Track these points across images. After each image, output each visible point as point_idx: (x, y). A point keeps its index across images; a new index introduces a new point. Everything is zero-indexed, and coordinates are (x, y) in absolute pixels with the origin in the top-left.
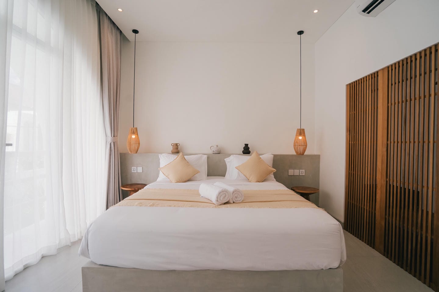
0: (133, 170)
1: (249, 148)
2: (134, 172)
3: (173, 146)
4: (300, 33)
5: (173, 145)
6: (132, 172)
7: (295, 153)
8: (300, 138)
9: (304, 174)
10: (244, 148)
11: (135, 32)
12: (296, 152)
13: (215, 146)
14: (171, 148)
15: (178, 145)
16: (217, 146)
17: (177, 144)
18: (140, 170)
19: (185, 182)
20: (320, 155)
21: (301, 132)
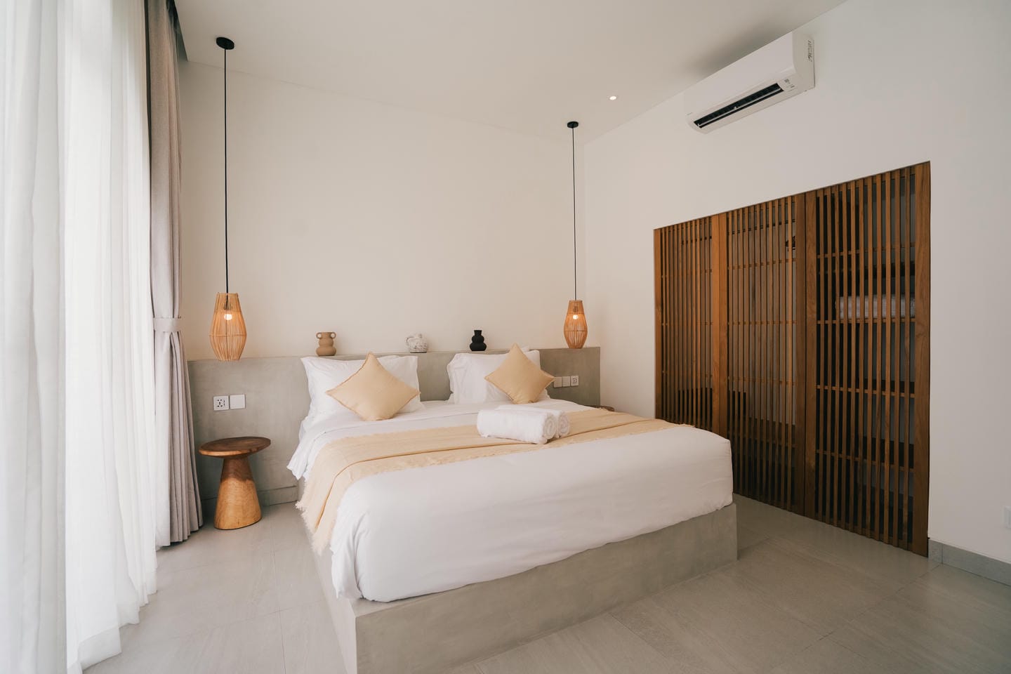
0: (216, 403)
1: (483, 339)
2: (220, 409)
3: (320, 339)
4: (573, 125)
5: (319, 336)
6: (216, 408)
7: (565, 345)
8: (575, 317)
9: (577, 384)
10: (473, 339)
11: (225, 43)
12: (568, 342)
13: (416, 337)
14: (315, 344)
15: (333, 335)
16: (421, 336)
17: (331, 333)
18: (238, 402)
19: (392, 417)
20: (599, 347)
21: (577, 307)
